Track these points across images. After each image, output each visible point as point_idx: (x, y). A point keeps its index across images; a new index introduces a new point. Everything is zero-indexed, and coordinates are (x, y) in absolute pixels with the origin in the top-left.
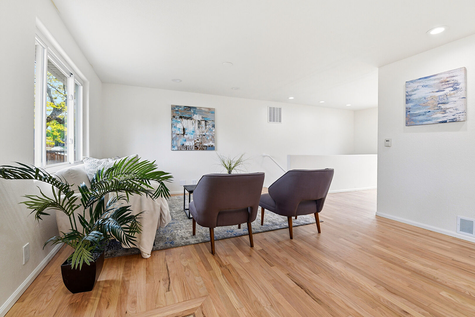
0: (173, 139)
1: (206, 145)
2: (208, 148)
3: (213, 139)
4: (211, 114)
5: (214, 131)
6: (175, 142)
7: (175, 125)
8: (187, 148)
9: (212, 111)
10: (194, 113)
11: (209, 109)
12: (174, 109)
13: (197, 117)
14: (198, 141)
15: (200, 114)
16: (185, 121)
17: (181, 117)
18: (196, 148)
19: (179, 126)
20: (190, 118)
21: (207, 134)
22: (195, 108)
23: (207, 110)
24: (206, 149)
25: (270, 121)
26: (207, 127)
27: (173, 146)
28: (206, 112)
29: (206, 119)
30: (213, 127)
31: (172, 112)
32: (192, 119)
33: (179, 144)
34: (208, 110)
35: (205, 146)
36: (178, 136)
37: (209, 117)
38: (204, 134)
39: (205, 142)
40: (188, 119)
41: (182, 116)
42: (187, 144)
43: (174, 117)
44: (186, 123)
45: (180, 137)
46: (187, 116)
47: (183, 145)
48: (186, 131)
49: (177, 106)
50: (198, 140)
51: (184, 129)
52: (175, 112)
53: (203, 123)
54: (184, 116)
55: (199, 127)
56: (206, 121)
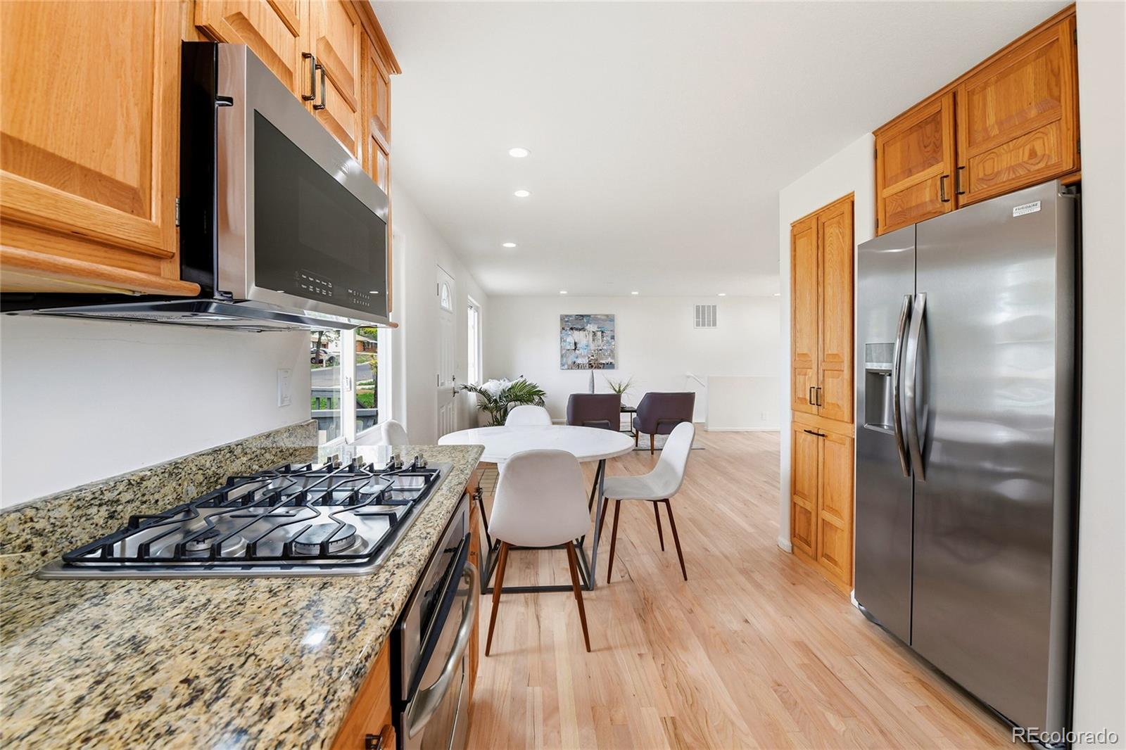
0: (562, 356)
1: (604, 362)
2: (606, 365)
3: (612, 353)
4: (610, 322)
5: (613, 343)
6: (565, 359)
7: (565, 339)
8: (578, 366)
9: (610, 319)
10: (588, 322)
11: (607, 316)
12: (564, 319)
13: (591, 327)
14: (592, 358)
15: (595, 323)
16: (576, 333)
17: (572, 329)
18: (591, 366)
19: (570, 339)
20: (583, 329)
21: (605, 348)
22: (589, 316)
23: (603, 317)
24: (603, 368)
25: (698, 324)
26: (605, 339)
27: (563, 365)
28: (603, 320)
29: (602, 329)
30: (612, 338)
31: (562, 323)
32: (584, 331)
33: (570, 362)
34: (605, 316)
35: (601, 364)
36: (568, 351)
37: (607, 326)
38: (600, 348)
39: (602, 359)
40: (580, 330)
41: (573, 327)
42: (579, 361)
43: (563, 329)
44: (578, 336)
45: (571, 353)
46: (580, 327)
47: (575, 363)
48: (578, 346)
49: (567, 316)
50: (593, 356)
51: (575, 344)
52: (564, 323)
53: (599, 334)
54: (576, 326)
55: (594, 340)
56: (602, 332)
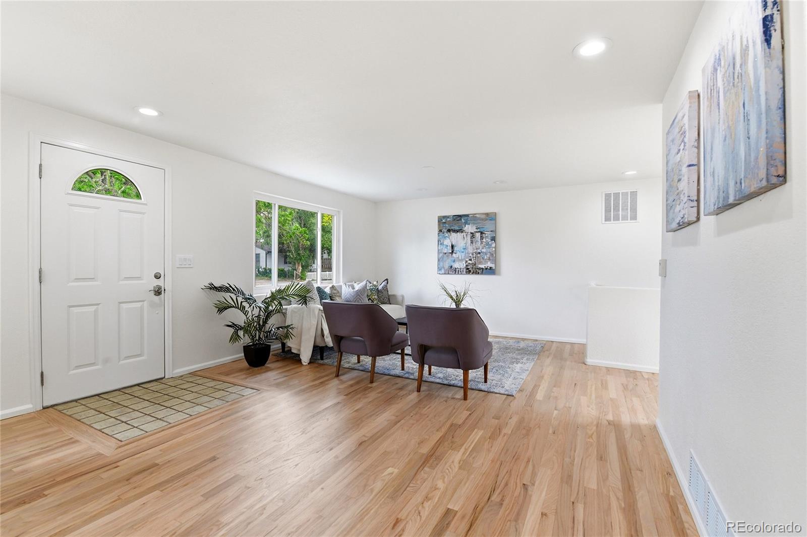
0: (439, 260)
3: (494, 257)
4: (490, 222)
5: (494, 245)
6: (441, 264)
7: (442, 241)
8: (455, 271)
9: (491, 217)
10: (466, 223)
11: (487, 214)
12: (442, 220)
13: (470, 228)
14: (470, 262)
15: (474, 224)
16: (453, 235)
17: (449, 231)
18: (468, 271)
19: (447, 242)
20: (460, 231)
21: (484, 250)
22: (467, 216)
23: (483, 216)
24: (482, 273)
25: (607, 219)
26: (484, 240)
27: (439, 269)
28: (482, 220)
29: (482, 230)
30: (492, 240)
31: (439, 225)
32: (462, 232)
33: (447, 266)
34: (485, 216)
35: (480, 269)
36: (445, 255)
37: (488, 226)
38: (479, 251)
39: (480, 263)
40: (458, 232)
41: (451, 229)
42: (456, 265)
43: (440, 231)
44: (455, 238)
45: (448, 256)
46: (457, 228)
47: (451, 267)
48: (455, 249)
49: (444, 217)
50: (470, 260)
51: (452, 247)
52: (442, 225)
53: (478, 235)
54: (453, 228)
55: (472, 242)
56: (482, 233)
